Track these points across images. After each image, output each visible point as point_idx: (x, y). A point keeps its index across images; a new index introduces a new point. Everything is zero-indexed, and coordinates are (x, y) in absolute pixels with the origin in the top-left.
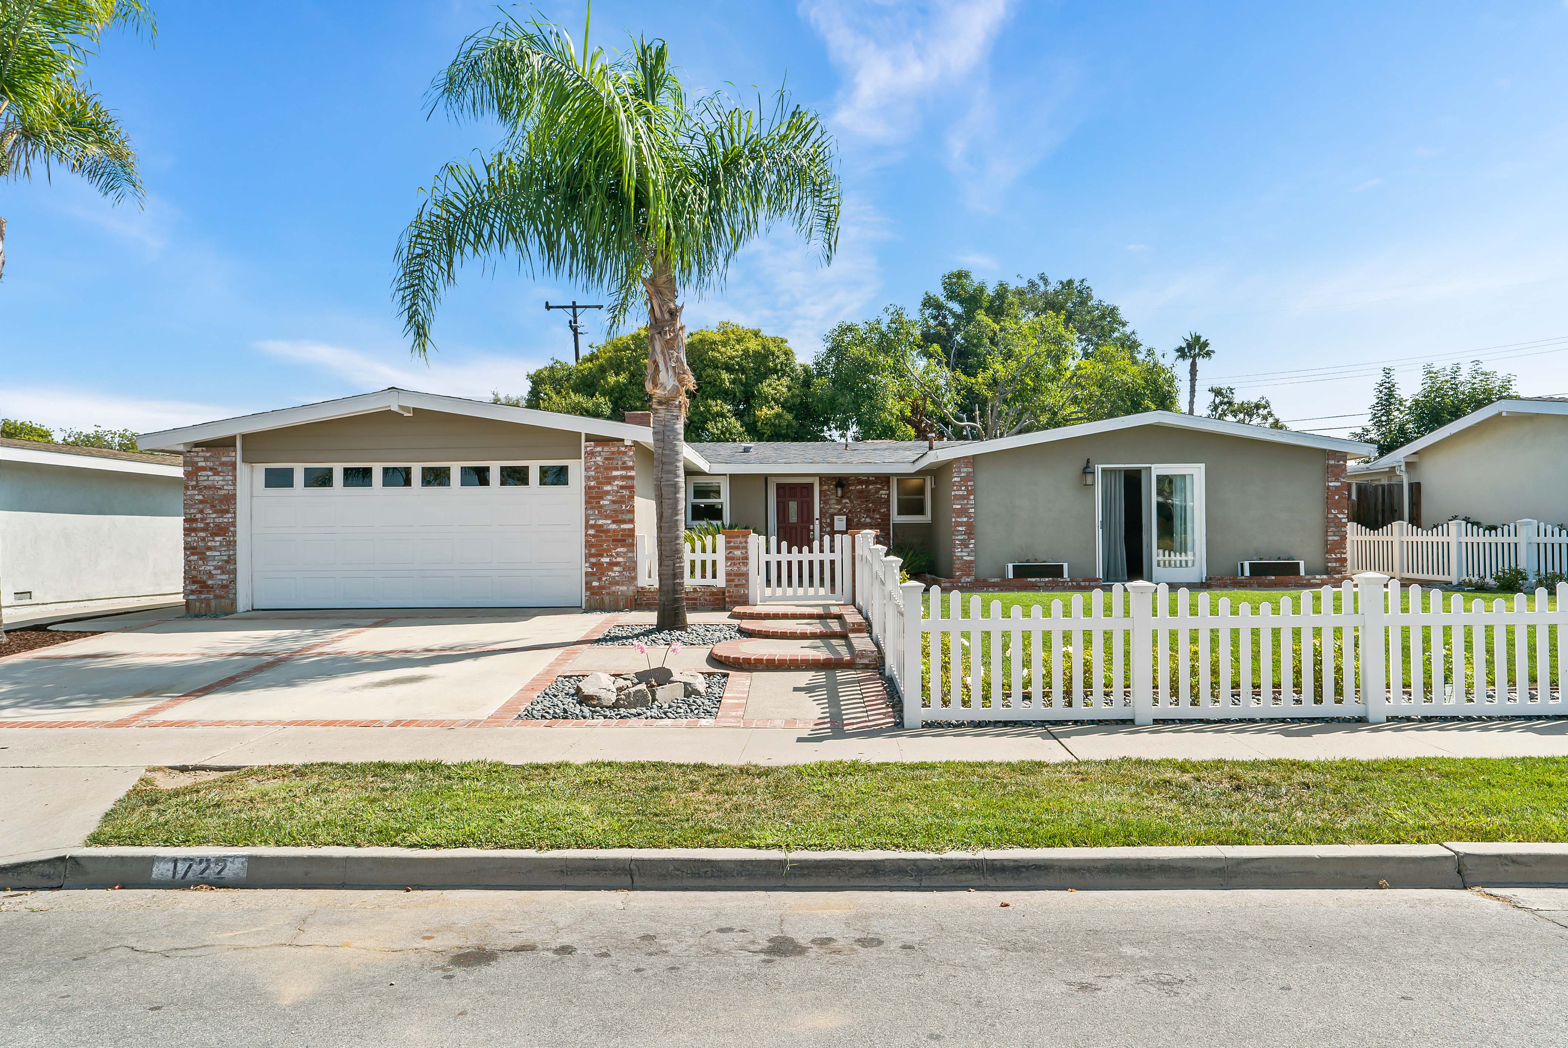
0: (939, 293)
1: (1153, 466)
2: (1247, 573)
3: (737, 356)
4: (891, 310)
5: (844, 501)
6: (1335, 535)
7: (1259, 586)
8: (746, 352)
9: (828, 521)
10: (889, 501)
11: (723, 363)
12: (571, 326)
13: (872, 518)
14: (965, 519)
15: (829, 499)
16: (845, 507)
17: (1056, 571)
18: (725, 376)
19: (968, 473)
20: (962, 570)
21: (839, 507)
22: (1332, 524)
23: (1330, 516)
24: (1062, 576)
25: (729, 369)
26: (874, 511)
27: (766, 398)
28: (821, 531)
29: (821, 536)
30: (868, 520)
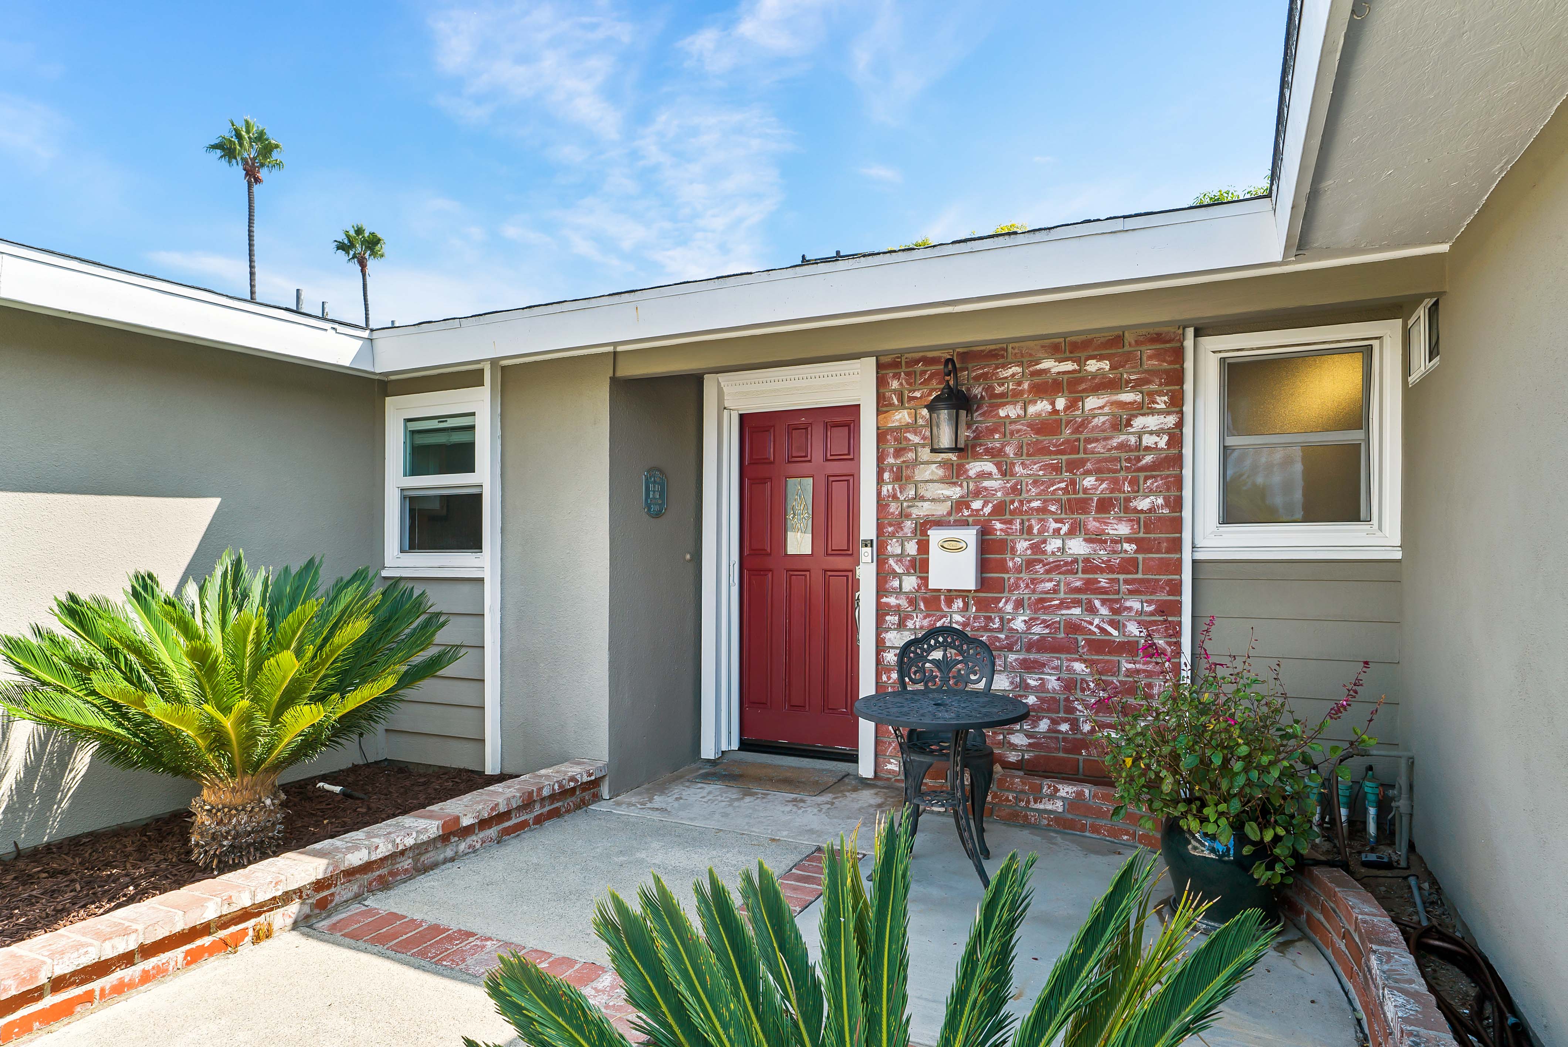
5: (975, 468)
9: (912, 548)
10: (1178, 460)
13: (1095, 539)
15: (916, 462)
16: (977, 494)
21: (956, 492)
26: (1104, 506)
28: (881, 590)
29: (882, 611)
30: (1078, 547)
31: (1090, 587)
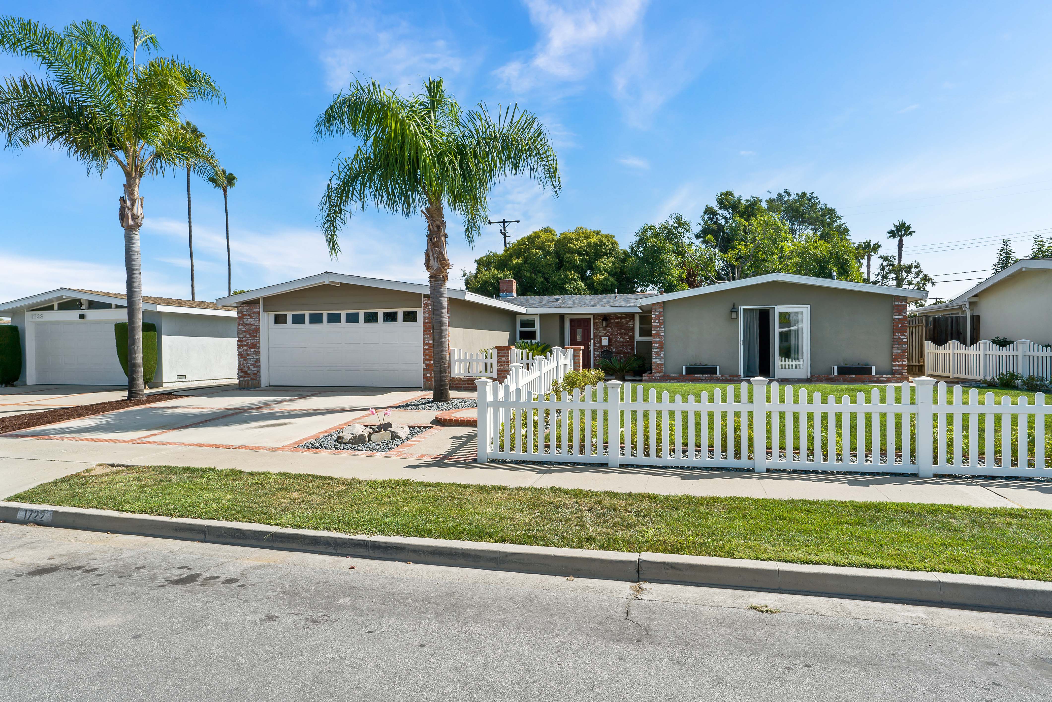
0: (714, 205)
1: (776, 307)
2: (836, 373)
3: (584, 246)
4: (674, 216)
5: (608, 328)
6: (898, 350)
7: (844, 381)
8: (589, 243)
9: (599, 340)
10: (634, 328)
11: (576, 251)
12: (501, 233)
13: (623, 339)
14: (658, 340)
15: (599, 328)
16: (608, 332)
17: (712, 371)
18: (577, 258)
19: (660, 313)
20: (656, 369)
21: (605, 332)
22: (897, 343)
23: (895, 337)
24: (716, 374)
25: (580, 254)
26: (625, 334)
27: (600, 269)
28: (594, 346)
29: (594, 349)
30: (621, 340)
31: (623, 345)
